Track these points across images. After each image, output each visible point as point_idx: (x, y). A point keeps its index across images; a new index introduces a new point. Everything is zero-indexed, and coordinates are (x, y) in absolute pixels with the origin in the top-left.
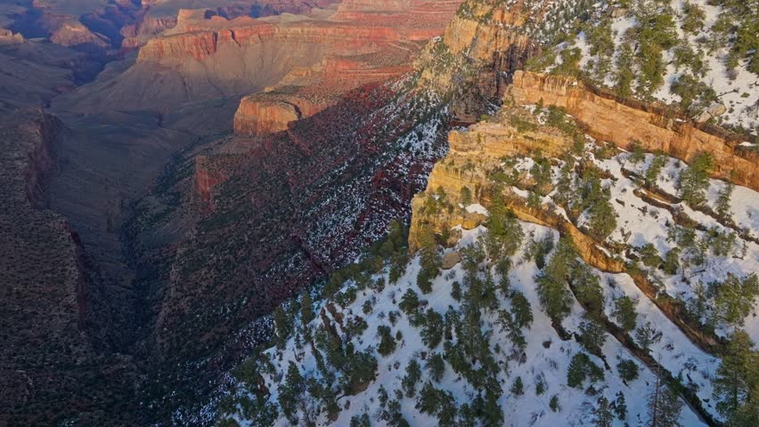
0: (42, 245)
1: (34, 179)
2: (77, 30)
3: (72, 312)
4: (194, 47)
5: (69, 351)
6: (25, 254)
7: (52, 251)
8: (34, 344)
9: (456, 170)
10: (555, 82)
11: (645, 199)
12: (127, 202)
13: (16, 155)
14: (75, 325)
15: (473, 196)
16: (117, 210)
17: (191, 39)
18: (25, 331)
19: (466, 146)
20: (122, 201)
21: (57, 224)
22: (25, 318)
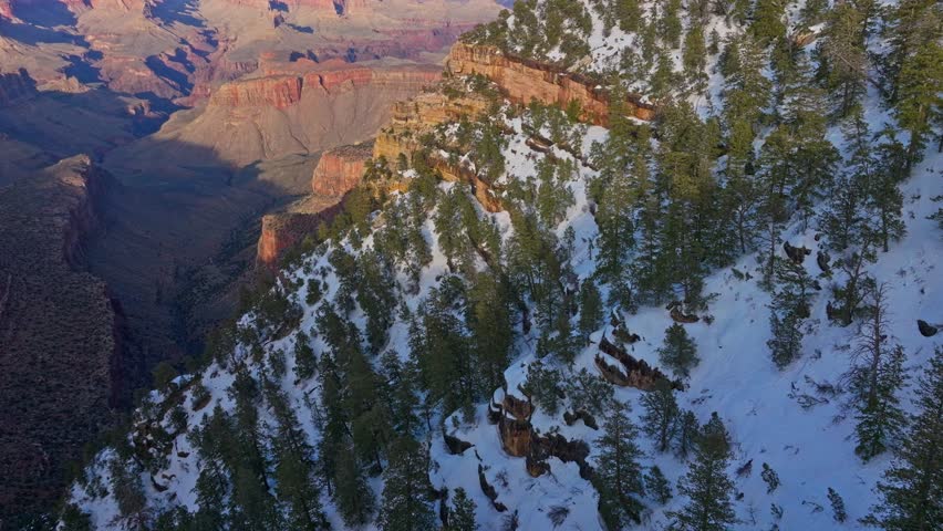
0: (76, 310)
1: (75, 239)
2: (141, 74)
3: (104, 387)
4: (274, 94)
5: (96, 430)
6: (54, 319)
7: (87, 318)
8: (56, 419)
9: (395, 137)
10: (481, 51)
11: (533, 147)
12: (183, 270)
13: (56, 211)
14: (105, 402)
15: (410, 162)
16: (169, 279)
17: (272, 84)
18: (47, 405)
19: (404, 115)
20: (177, 269)
21: (95, 287)
22: (49, 390)
